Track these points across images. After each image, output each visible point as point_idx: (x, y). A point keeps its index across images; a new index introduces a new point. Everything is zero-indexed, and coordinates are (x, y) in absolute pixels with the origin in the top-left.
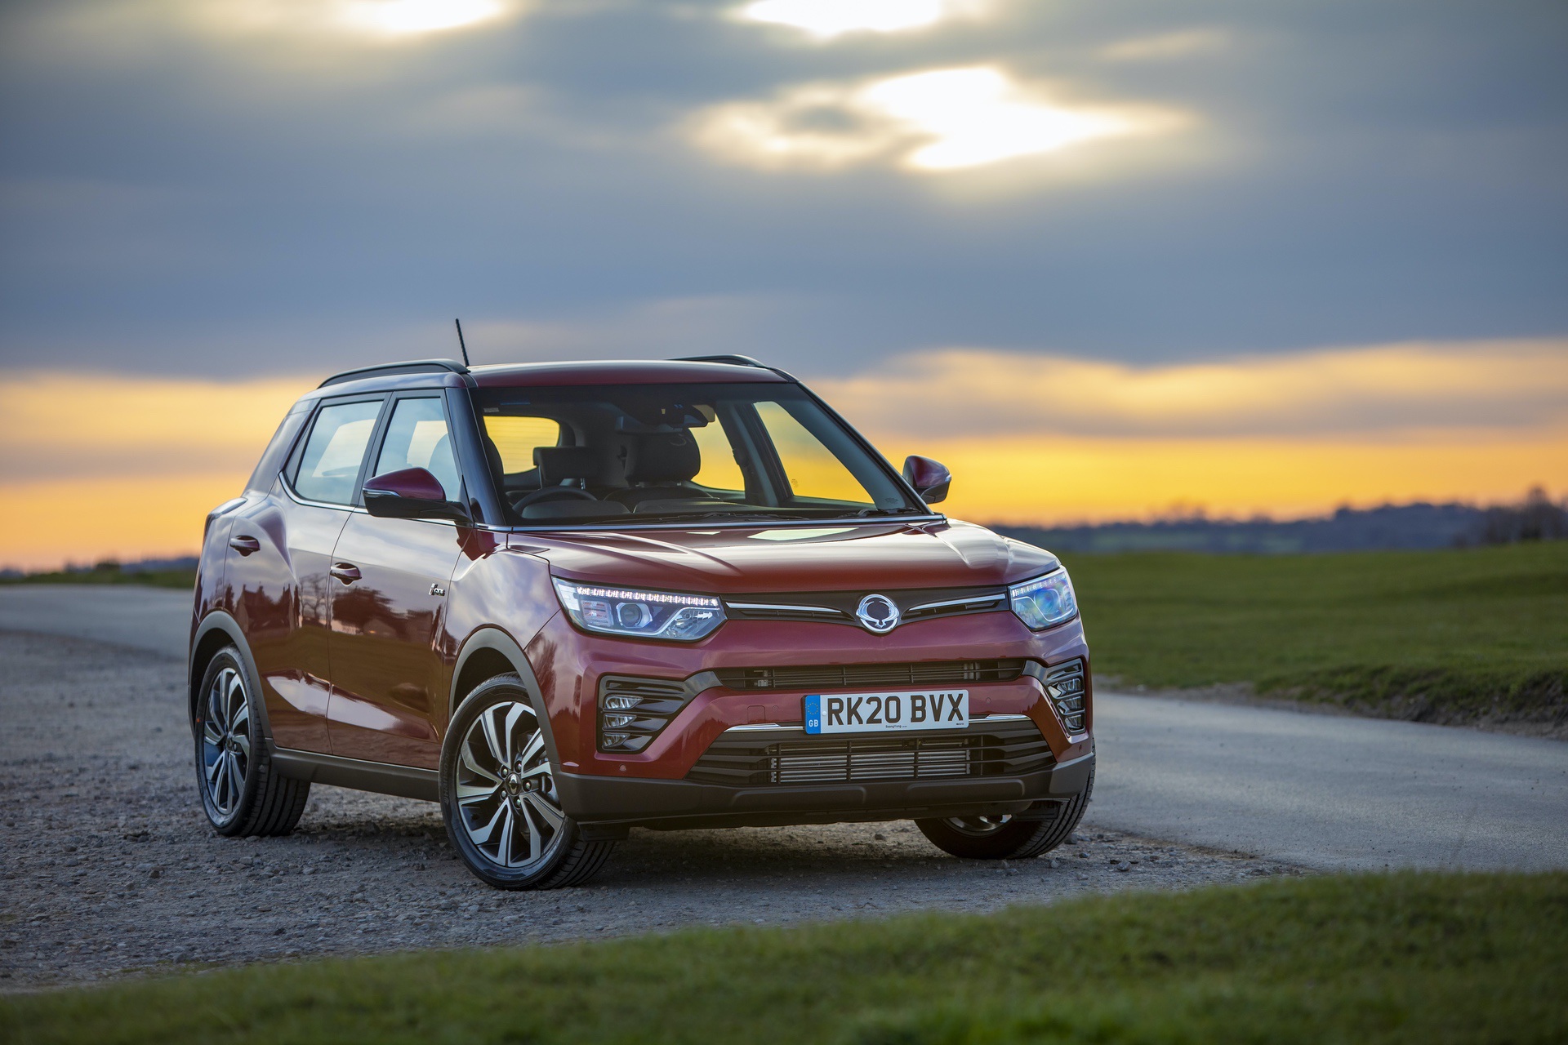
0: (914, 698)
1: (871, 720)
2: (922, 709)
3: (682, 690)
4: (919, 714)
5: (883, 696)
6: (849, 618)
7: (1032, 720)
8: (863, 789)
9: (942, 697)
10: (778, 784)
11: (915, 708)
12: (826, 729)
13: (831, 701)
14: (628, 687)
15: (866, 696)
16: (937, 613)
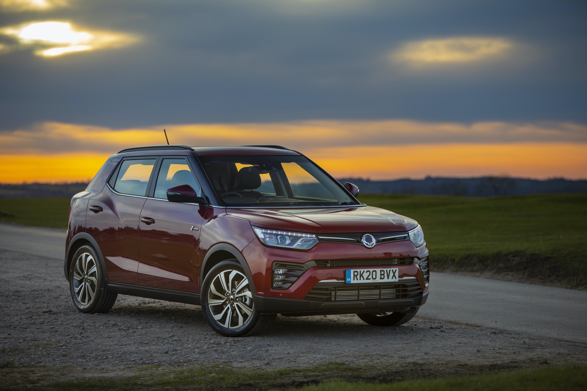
0: (381, 271)
1: (367, 279)
2: (384, 275)
3: (303, 267)
4: (382, 277)
5: (371, 270)
6: (359, 242)
7: (417, 279)
8: (363, 303)
9: (390, 270)
10: (335, 301)
11: (381, 275)
12: (352, 282)
13: (354, 272)
14: (282, 266)
15: (366, 270)
16: (387, 241)
